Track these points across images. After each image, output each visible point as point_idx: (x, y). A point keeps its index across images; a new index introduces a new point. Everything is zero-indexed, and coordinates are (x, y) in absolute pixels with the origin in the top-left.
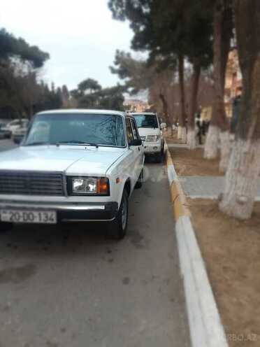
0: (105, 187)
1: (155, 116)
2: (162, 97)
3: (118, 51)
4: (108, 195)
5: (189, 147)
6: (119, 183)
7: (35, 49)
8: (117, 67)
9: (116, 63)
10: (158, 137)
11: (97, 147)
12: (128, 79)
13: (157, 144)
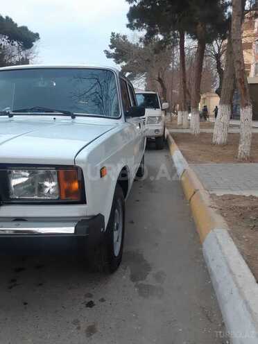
0: (76, 185)
1: (156, 95)
2: (160, 80)
3: (113, 34)
4: (83, 201)
5: (193, 132)
6: (105, 178)
7: (25, 29)
8: (113, 51)
9: (112, 47)
10: (160, 118)
11: (73, 117)
12: (124, 64)
13: (159, 126)
